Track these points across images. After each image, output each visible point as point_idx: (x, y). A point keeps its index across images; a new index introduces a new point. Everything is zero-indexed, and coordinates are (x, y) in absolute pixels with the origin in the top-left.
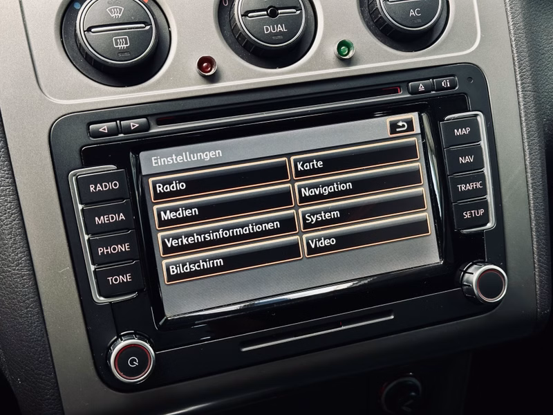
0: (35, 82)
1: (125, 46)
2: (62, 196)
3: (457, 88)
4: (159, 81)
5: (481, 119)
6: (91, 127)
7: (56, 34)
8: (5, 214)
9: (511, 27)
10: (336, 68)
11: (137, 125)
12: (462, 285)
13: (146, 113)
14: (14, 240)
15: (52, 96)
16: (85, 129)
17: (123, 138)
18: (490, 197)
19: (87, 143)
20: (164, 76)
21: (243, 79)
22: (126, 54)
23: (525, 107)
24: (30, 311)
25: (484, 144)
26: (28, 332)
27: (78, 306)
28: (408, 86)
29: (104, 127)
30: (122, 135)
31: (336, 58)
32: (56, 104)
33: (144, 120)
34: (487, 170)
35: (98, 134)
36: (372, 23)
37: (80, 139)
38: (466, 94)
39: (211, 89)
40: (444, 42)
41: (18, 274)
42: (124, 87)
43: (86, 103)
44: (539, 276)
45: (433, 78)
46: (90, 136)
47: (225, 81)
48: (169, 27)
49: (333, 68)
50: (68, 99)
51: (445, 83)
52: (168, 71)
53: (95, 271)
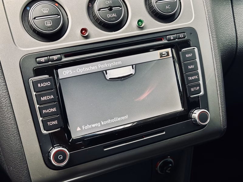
0: (13, 41)
1: (50, 25)
2: (27, 89)
3: (186, 38)
4: (65, 39)
5: (196, 50)
6: (37, 59)
7: (20, 21)
8: (3, 98)
9: (206, 12)
10: (137, 31)
11: (57, 58)
12: (192, 118)
13: (60, 53)
14: (8, 109)
15: (20, 47)
16: (35, 61)
17: (51, 64)
18: (201, 82)
19: (36, 66)
20: (67, 37)
21: (99, 37)
22: (51, 28)
23: (213, 45)
24: (16, 138)
25: (198, 60)
26: (15, 147)
27: (36, 135)
28: (166, 37)
29: (43, 60)
30: (50, 62)
31: (137, 27)
32: (22, 50)
33: (59, 56)
34: (199, 71)
35: (40, 63)
36: (150, 12)
37: (33, 65)
38: (189, 40)
39: (86, 41)
40: (180, 18)
41: (10, 123)
42: (50, 42)
43: (35, 49)
44: (222, 113)
45: (176, 34)
46: (37, 63)
47: (92, 38)
48: (67, 16)
49: (136, 31)
50: (27, 48)
51: (181, 35)
52: (68, 35)
53: (42, 120)
